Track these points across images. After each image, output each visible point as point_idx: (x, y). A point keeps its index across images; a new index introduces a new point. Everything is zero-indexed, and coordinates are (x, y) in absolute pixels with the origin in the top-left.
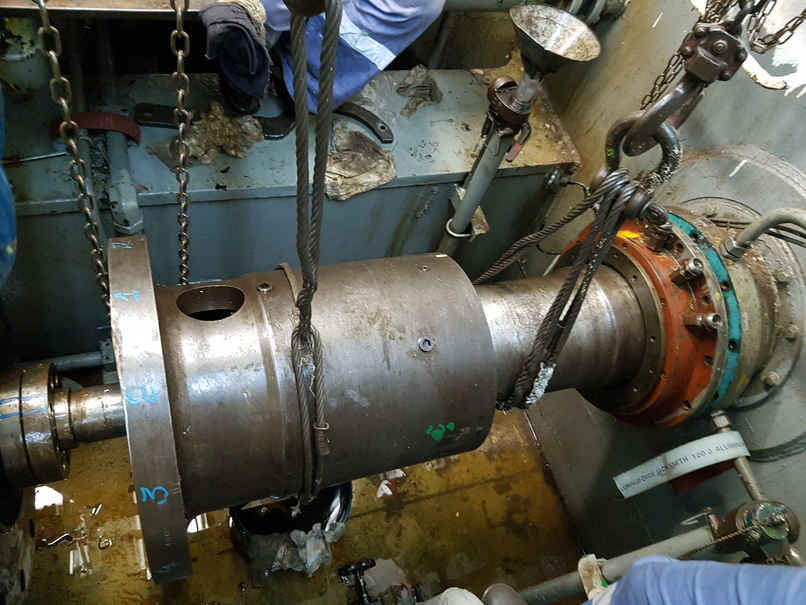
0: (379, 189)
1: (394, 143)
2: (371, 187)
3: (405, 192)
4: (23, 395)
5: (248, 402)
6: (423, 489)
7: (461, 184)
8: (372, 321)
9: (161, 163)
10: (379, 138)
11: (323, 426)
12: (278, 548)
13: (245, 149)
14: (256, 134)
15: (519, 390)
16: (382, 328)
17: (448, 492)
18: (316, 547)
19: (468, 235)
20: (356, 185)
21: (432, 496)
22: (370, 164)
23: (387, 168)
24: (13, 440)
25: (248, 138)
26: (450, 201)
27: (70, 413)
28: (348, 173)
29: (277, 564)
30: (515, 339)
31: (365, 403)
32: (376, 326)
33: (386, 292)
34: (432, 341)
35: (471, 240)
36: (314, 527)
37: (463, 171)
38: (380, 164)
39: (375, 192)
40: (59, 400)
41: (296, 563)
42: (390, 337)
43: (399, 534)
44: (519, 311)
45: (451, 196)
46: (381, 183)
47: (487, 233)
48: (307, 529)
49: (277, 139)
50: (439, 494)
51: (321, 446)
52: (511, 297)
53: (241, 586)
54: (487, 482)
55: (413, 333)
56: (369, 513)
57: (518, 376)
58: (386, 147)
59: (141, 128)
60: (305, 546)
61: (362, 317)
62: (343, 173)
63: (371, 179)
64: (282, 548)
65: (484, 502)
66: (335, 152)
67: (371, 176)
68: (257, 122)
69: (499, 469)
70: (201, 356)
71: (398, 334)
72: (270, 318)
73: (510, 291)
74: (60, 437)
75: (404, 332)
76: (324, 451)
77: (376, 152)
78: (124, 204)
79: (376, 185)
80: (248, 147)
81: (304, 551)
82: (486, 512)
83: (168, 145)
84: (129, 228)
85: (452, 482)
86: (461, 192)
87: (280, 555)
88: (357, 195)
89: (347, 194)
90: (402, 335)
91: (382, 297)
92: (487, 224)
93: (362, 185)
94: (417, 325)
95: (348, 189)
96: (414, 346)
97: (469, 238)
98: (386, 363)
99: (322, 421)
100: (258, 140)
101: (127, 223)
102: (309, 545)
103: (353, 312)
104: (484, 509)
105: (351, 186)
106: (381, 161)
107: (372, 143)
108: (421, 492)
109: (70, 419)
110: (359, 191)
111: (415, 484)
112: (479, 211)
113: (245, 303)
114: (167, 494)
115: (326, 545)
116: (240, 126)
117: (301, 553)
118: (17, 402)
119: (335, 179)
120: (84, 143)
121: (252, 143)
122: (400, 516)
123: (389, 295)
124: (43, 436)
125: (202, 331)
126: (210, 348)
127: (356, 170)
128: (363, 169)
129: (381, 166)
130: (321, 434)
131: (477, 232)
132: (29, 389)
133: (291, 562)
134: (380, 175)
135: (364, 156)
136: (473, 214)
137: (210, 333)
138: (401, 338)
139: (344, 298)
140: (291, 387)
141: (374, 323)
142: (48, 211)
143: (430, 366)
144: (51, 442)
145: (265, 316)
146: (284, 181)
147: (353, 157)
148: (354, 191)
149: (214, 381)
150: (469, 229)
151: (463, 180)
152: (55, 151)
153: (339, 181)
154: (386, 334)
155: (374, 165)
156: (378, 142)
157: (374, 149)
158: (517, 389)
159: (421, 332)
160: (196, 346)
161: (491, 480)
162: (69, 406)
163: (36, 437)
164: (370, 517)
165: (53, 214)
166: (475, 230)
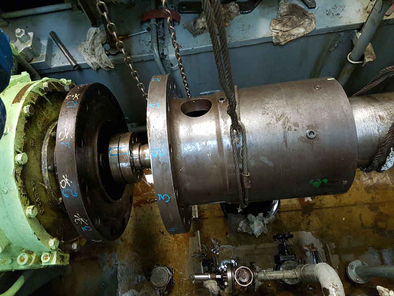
0: (305, 36)
1: (316, 8)
2: (299, 36)
3: (321, 38)
4: (120, 146)
5: (209, 158)
6: (325, 203)
7: (359, 30)
8: (278, 120)
9: (189, 33)
10: (307, 6)
11: (247, 175)
12: (240, 222)
13: (230, 21)
14: (235, 11)
15: (376, 163)
16: (284, 124)
17: (339, 206)
18: (259, 225)
19: (361, 62)
20: (290, 35)
21: (330, 207)
22: (300, 22)
23: (310, 24)
24: (115, 165)
25: (232, 14)
26: (352, 41)
27: (139, 155)
28: (285, 29)
29: (239, 229)
30: (376, 132)
31: (271, 164)
32: (281, 123)
33: (289, 103)
34: (315, 133)
35: (363, 65)
36: (259, 214)
37: (360, 22)
38: (305, 21)
39: (303, 38)
40: (135, 149)
41: (249, 230)
42: (288, 130)
43: (309, 224)
44: (381, 114)
45: (352, 37)
46: (306, 33)
47: (373, 61)
48: (256, 215)
49: (248, 13)
50: (335, 207)
51: (245, 184)
52: (377, 106)
53: (227, 234)
54: (364, 204)
55: (303, 127)
56: (293, 211)
57: (376, 154)
58: (310, 11)
59: (181, 15)
60: (253, 223)
61: (273, 117)
62: (283, 29)
63: (300, 31)
64: (242, 222)
65: (361, 215)
66: (279, 17)
67: (300, 29)
68: (237, 5)
69: (373, 198)
70: (189, 134)
71: (293, 128)
72: (222, 116)
73: (376, 101)
74: (135, 165)
75: (298, 126)
76: (248, 186)
77: (304, 15)
78: (170, 56)
79: (303, 35)
80: (231, 19)
81: (252, 225)
82: (361, 220)
83: (192, 23)
84: (173, 67)
85: (342, 202)
86: (359, 35)
87: (241, 225)
88: (291, 41)
89: (285, 41)
90: (296, 128)
91: (286, 105)
92: (375, 55)
93: (294, 35)
94: (306, 123)
95: (285, 38)
96: (303, 135)
97: (362, 64)
98: (284, 143)
99: (246, 171)
100: (237, 15)
101: (172, 65)
102: (255, 223)
103: (268, 114)
104: (360, 217)
105: (287, 36)
106: (307, 20)
107: (302, 9)
108: (324, 204)
109: (139, 157)
110: (292, 38)
111: (320, 200)
112: (369, 47)
113: (212, 108)
114: (169, 198)
115: (264, 225)
116: (228, 8)
117: (251, 226)
118: (117, 149)
119: (278, 33)
120: (154, 25)
121: (234, 17)
122: (310, 215)
123: (291, 105)
124: (127, 164)
125: (190, 122)
126: (193, 131)
127: (290, 27)
128: (295, 26)
129: (307, 23)
130: (245, 178)
131: (367, 60)
132: (122, 144)
133: (246, 229)
134: (305, 28)
135: (296, 18)
136: (365, 49)
137: (193, 124)
138: (295, 130)
139: (263, 106)
140: (230, 153)
141: (279, 121)
142: (140, 60)
143: (313, 147)
144: (130, 167)
145: (220, 116)
146: (248, 37)
147: (290, 19)
148: (289, 39)
149: (194, 147)
150: (362, 58)
151: (360, 27)
152: (143, 30)
153: (280, 34)
154: (285, 128)
155: (302, 22)
156: (306, 9)
157: (303, 13)
158: (374, 162)
159: (308, 127)
160: (187, 129)
161: (367, 204)
162: (139, 151)
163: (125, 165)
164: (293, 213)
165: (142, 61)
166: (366, 59)
